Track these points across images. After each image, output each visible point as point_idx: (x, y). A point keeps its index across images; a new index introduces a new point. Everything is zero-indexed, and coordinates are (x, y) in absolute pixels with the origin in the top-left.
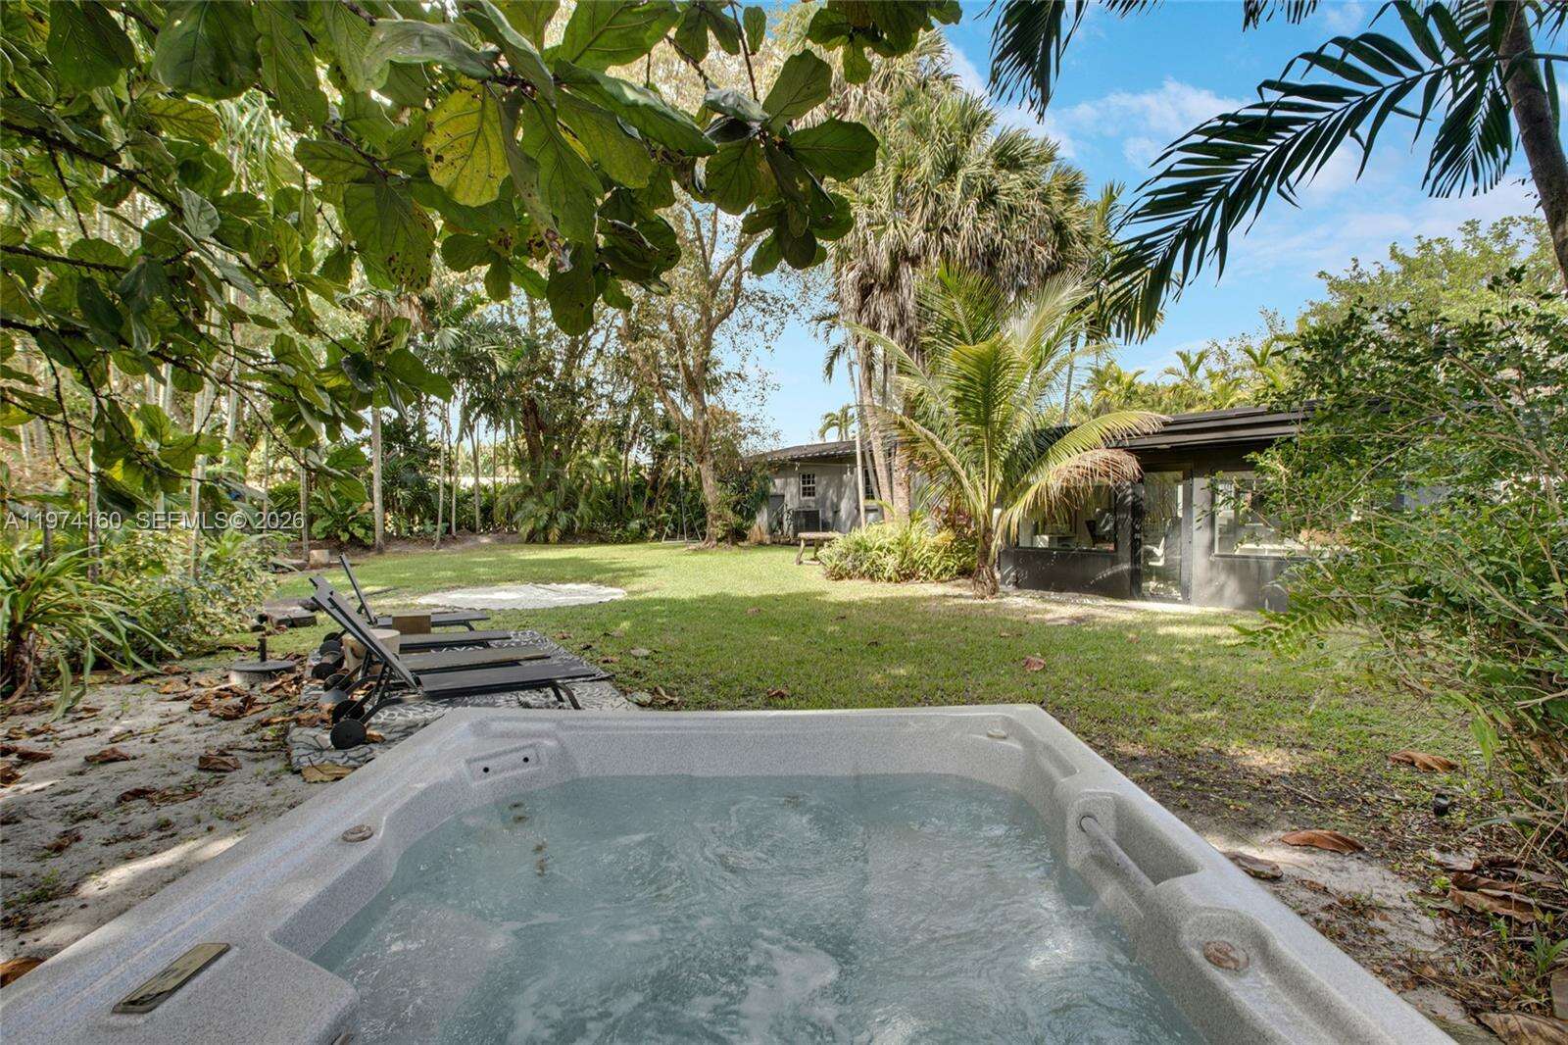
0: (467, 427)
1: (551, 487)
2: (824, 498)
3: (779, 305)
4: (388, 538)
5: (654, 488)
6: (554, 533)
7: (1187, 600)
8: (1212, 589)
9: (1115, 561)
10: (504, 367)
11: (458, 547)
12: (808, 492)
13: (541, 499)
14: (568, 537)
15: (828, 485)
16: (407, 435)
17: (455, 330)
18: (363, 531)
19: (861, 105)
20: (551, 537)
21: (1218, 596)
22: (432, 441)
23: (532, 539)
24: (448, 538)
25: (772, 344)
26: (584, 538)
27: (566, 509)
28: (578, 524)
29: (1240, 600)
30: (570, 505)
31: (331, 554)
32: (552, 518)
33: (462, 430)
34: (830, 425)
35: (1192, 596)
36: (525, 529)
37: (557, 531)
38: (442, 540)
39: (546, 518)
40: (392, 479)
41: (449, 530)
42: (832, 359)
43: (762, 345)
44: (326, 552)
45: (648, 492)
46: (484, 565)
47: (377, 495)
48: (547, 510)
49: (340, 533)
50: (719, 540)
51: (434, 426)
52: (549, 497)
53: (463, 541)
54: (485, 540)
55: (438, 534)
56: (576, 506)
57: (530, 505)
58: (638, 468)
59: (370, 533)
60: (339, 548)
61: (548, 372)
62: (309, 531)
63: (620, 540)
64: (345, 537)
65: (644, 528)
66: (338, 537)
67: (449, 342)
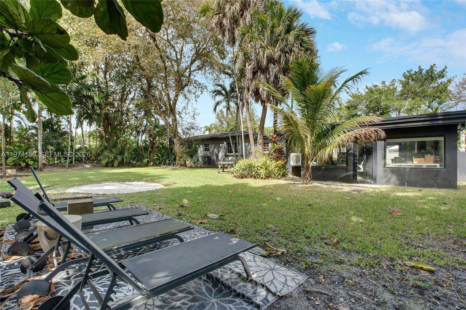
0: (80, 123)
1: (115, 146)
2: (213, 152)
3: (201, 86)
4: (44, 165)
5: (152, 148)
6: (116, 163)
7: (375, 183)
8: (385, 179)
9: (347, 170)
10: (98, 100)
11: (76, 168)
12: (206, 150)
13: (111, 151)
14: (121, 165)
15: (214, 148)
16: (53, 125)
17: (76, 84)
18: (33, 162)
19: (255, 6)
20: (115, 165)
21: (388, 182)
22: (63, 129)
23: (107, 165)
24: (71, 165)
25: (197, 99)
26: (126, 165)
27: (120, 154)
28: (125, 160)
29: (397, 182)
30: (122, 153)
31: (17, 171)
32: (116, 158)
33: (78, 125)
34: (207, 130)
35: (377, 181)
36: (104, 162)
37: (117, 162)
38: (69, 166)
39: (113, 157)
40: (46, 142)
41: (71, 162)
42: (216, 106)
43: (194, 99)
44: (15, 170)
45: (150, 149)
46: (91, 175)
47: (40, 148)
48: (113, 155)
49: (21, 163)
50: (181, 166)
51: (64, 122)
52: (114, 150)
53: (78, 166)
54: (88, 166)
55: (67, 163)
56: (124, 154)
57: (106, 153)
58: (145, 141)
59: (36, 163)
60: (21, 169)
61: (112, 105)
62: (6, 162)
63: (140, 166)
64: (23, 165)
65: (148, 162)
66: (20, 165)
67: (74, 89)
